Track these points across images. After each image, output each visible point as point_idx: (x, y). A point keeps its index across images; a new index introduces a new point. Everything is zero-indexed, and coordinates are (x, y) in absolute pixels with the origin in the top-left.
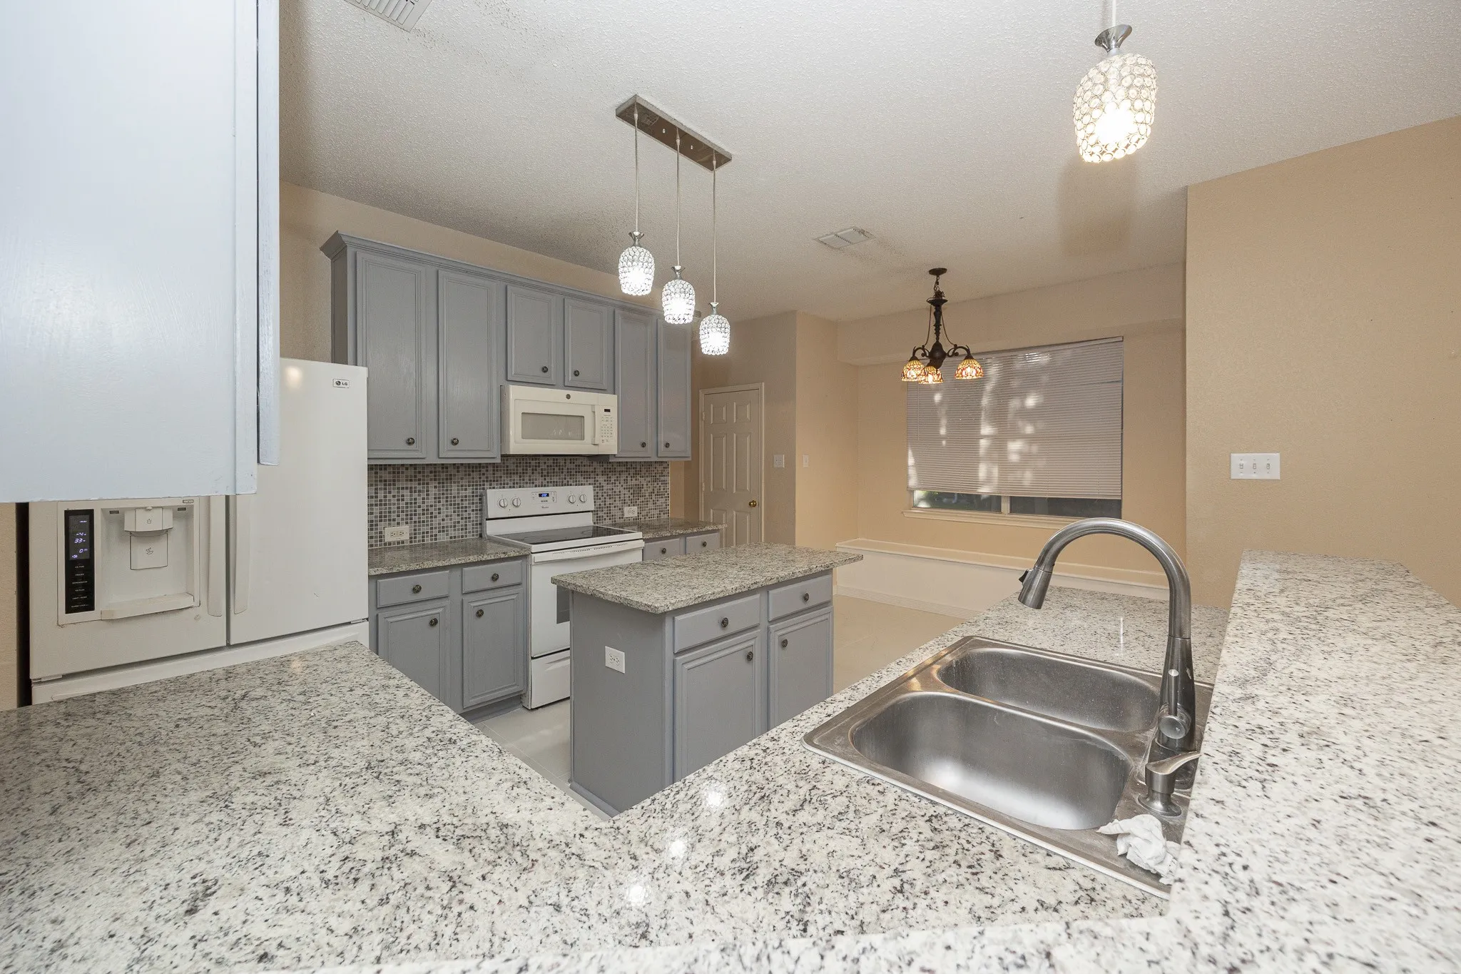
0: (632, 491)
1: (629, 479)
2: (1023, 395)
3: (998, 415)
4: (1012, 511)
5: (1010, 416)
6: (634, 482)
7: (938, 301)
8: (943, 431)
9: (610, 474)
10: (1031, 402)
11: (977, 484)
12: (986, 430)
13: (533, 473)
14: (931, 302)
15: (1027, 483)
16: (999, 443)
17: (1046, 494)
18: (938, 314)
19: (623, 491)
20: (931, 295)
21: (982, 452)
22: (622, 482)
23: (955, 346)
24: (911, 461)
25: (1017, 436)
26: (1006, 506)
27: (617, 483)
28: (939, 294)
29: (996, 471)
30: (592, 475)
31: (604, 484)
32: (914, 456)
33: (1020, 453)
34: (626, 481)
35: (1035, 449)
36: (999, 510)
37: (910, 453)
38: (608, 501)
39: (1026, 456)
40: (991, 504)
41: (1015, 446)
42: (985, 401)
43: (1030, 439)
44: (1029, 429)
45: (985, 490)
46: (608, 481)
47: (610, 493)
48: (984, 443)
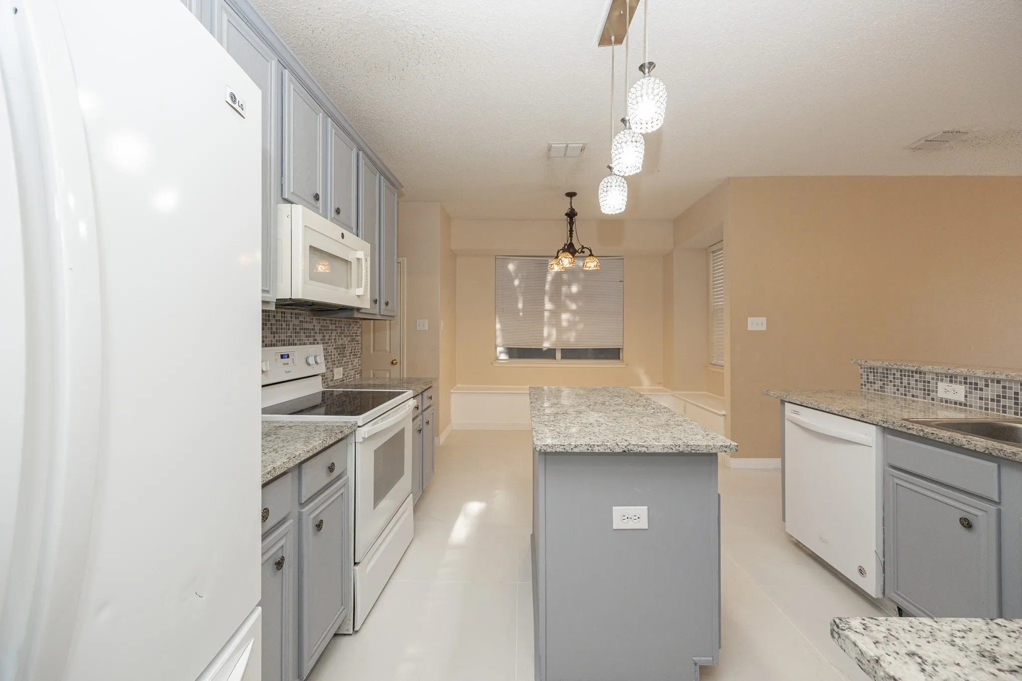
2: (569, 285)
3: (556, 297)
4: (562, 358)
5: (563, 298)
7: (571, 215)
8: (520, 306)
10: (574, 289)
11: (542, 340)
12: (548, 306)
14: (567, 214)
15: (572, 339)
16: (556, 314)
17: (584, 346)
18: (571, 223)
20: (567, 209)
21: (546, 319)
23: (583, 246)
24: (498, 326)
25: (567, 310)
26: (558, 355)
28: (572, 210)
29: (554, 332)
32: (501, 322)
33: (569, 321)
35: (577, 318)
36: (554, 357)
37: (497, 320)
39: (572, 324)
40: (549, 354)
41: (565, 316)
42: (547, 287)
43: (574, 312)
44: (574, 307)
45: (546, 345)
48: (546, 314)
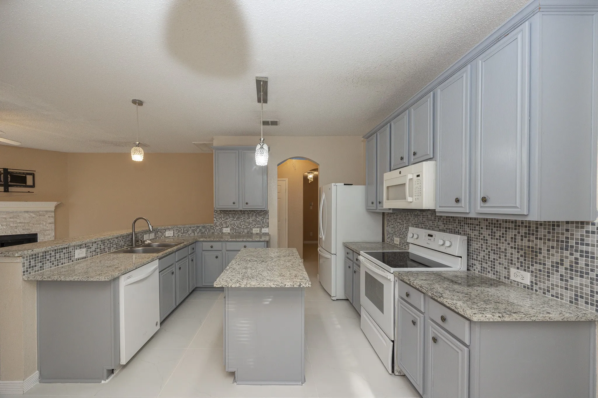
0: (522, 252)
1: (519, 238)
6: (525, 242)
9: (495, 230)
13: (439, 221)
19: (509, 251)
22: (509, 239)
27: (503, 240)
30: (477, 228)
31: (489, 238)
34: (514, 239)
38: (492, 256)
46: (492, 235)
47: (494, 247)
